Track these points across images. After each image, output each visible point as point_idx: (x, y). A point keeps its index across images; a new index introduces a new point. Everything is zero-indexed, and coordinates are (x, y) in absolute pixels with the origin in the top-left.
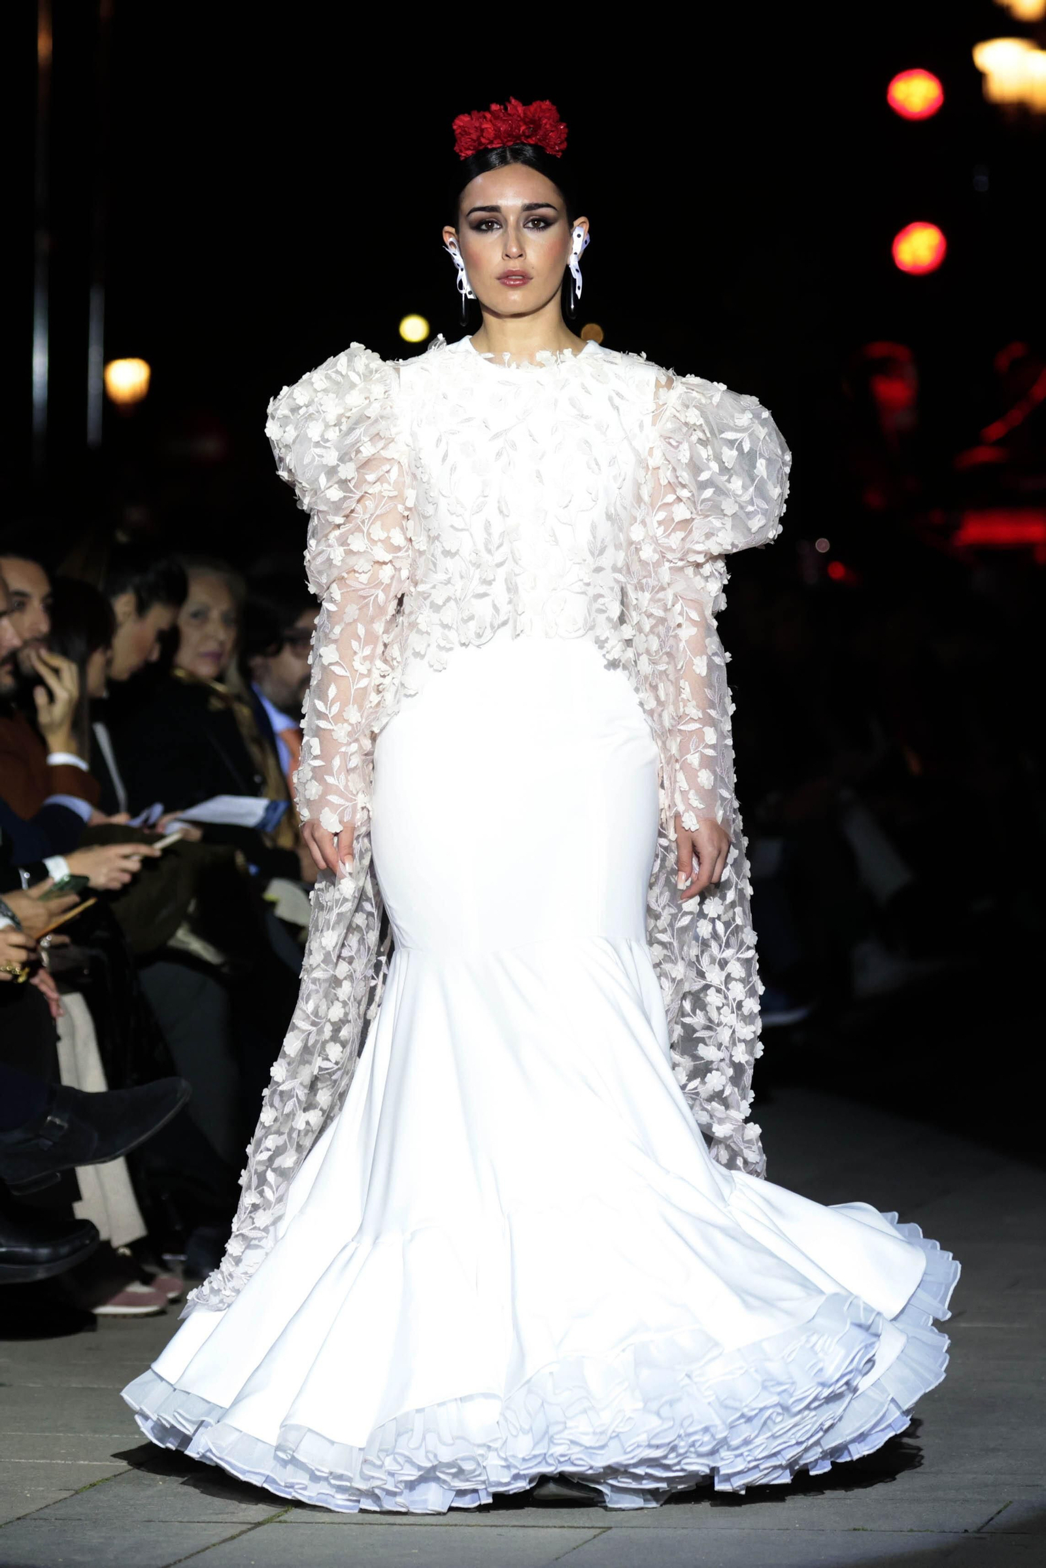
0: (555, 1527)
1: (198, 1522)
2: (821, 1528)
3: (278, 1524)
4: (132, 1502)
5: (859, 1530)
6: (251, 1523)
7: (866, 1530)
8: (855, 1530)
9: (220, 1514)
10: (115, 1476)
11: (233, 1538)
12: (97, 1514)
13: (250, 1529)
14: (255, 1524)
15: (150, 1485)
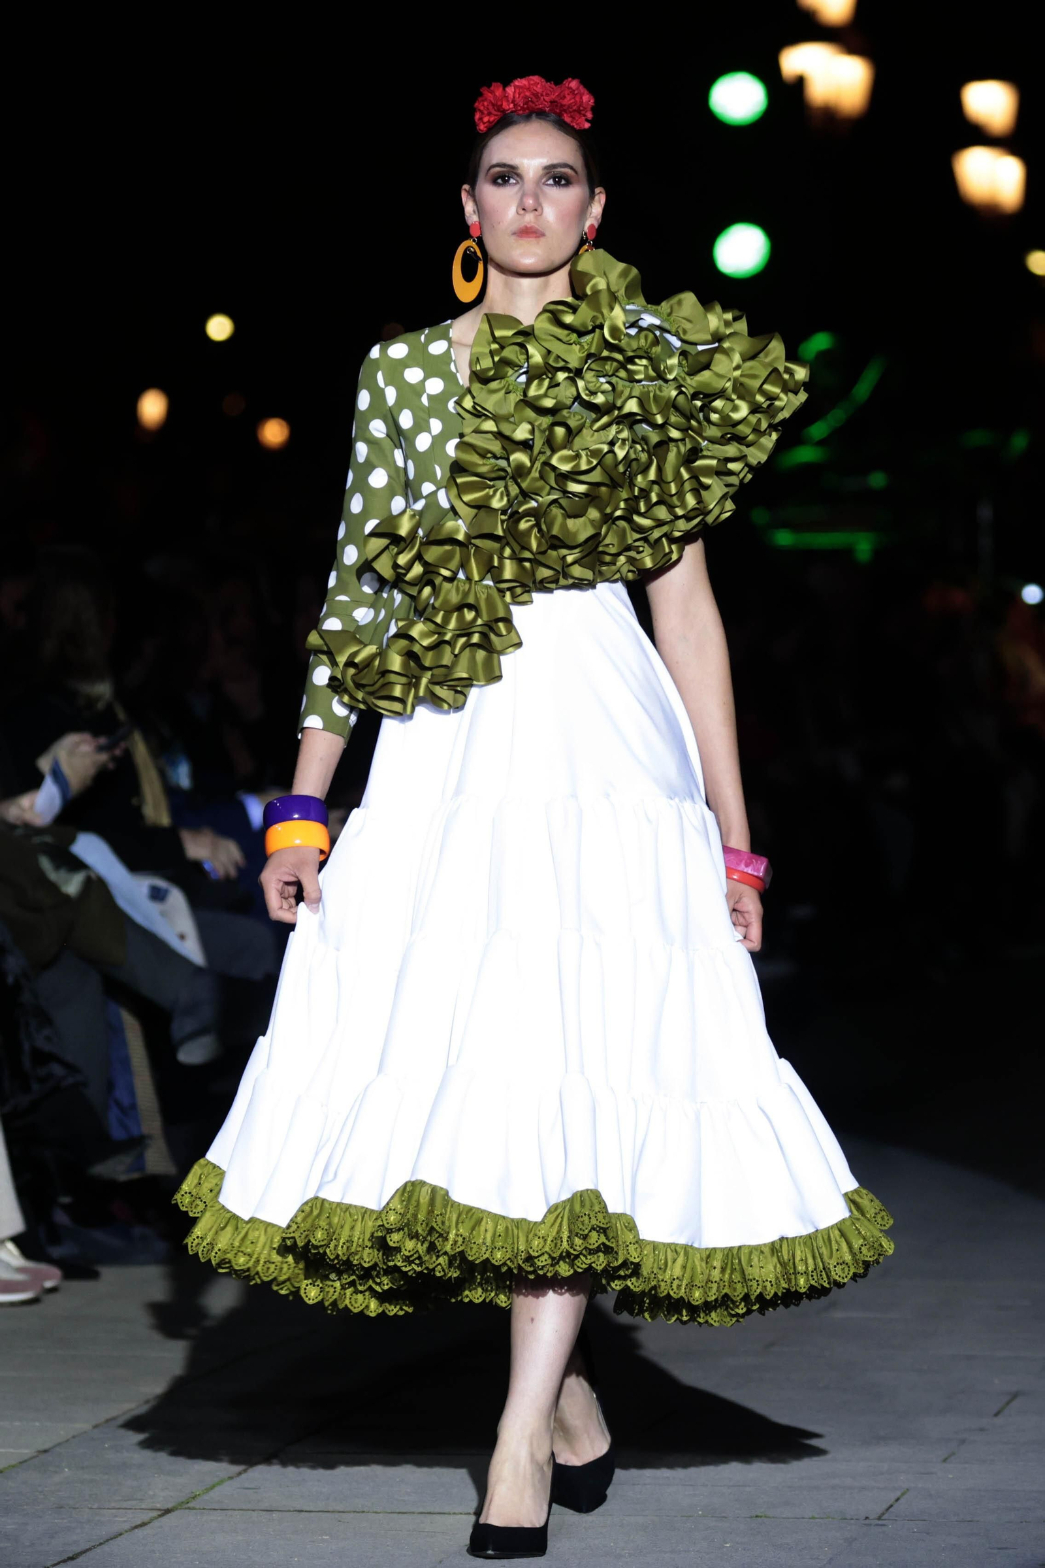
0: (461, 1514)
1: (108, 1509)
2: (724, 1515)
3: (187, 1511)
4: (40, 1489)
5: (761, 1517)
6: (159, 1510)
7: (769, 1517)
8: (757, 1516)
9: (128, 1500)
10: (21, 1463)
11: (143, 1525)
12: (8, 1501)
13: (160, 1516)
14: (165, 1510)
15: (56, 1472)
